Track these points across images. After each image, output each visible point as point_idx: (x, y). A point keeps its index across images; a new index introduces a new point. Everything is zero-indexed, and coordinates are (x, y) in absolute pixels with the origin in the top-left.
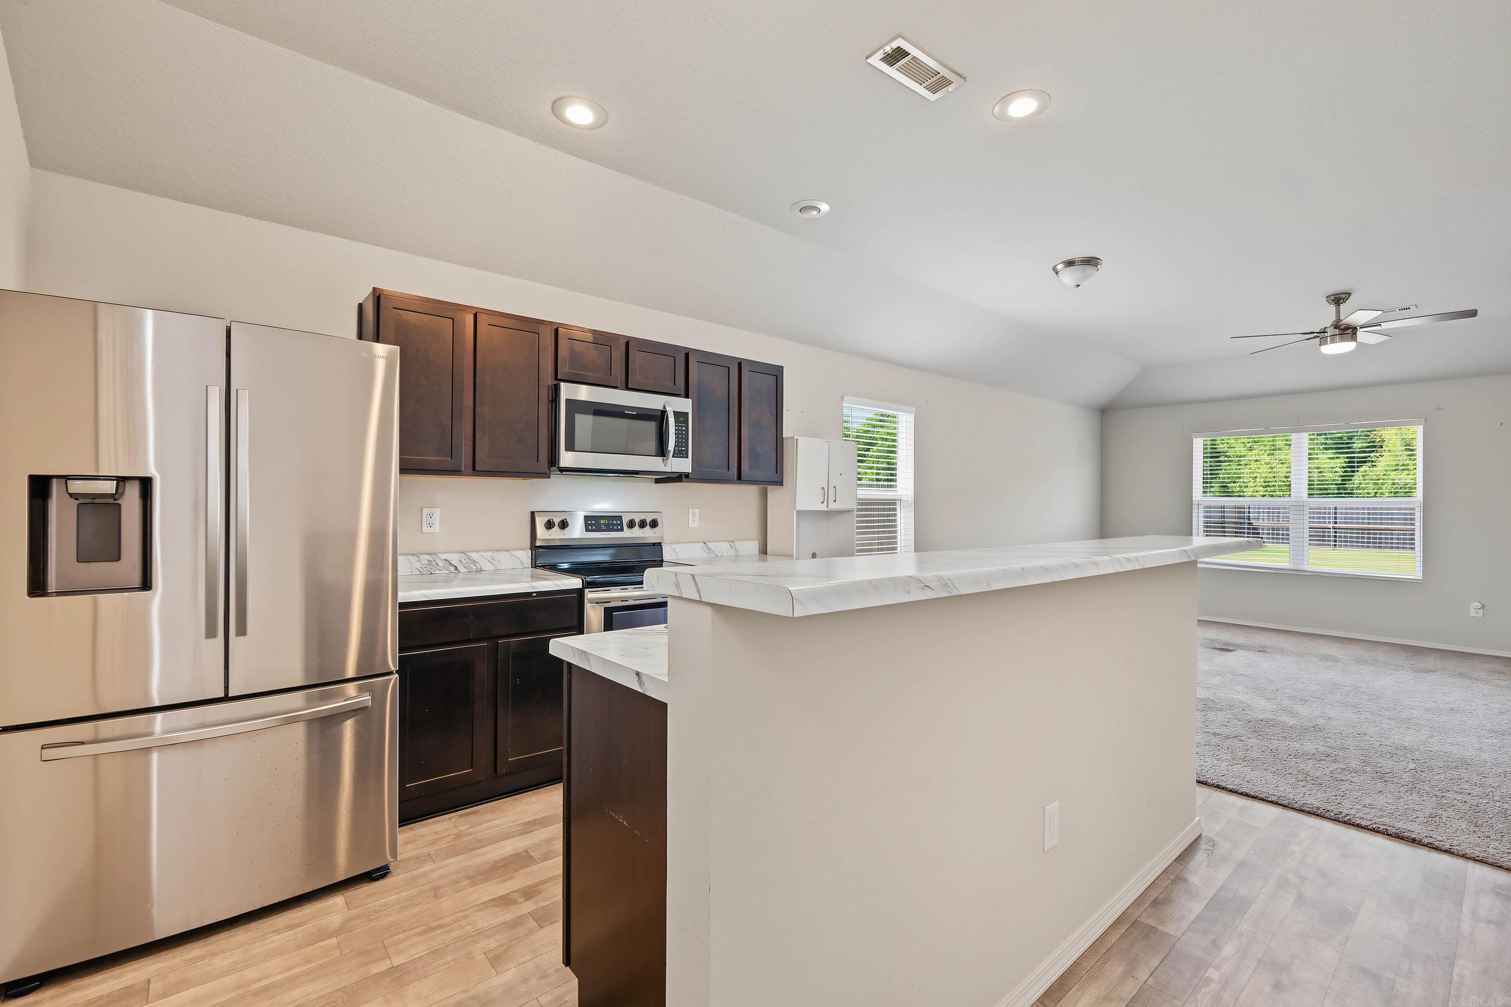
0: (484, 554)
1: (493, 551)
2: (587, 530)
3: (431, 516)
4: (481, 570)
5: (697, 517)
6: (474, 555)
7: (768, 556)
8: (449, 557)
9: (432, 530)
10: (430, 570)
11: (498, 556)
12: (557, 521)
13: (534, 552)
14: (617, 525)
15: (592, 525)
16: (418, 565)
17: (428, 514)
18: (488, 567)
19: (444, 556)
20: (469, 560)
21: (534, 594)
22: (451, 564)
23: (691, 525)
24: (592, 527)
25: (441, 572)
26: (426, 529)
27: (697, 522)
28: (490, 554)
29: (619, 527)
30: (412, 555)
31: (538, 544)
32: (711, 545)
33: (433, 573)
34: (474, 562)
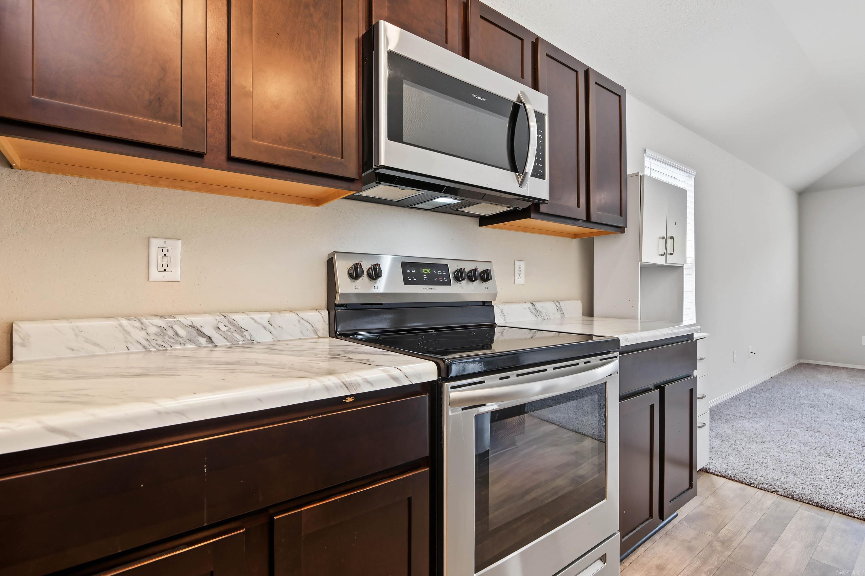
0: (256, 316)
1: (270, 311)
2: (406, 282)
3: (165, 252)
4: (253, 342)
5: (523, 270)
6: (241, 319)
7: (595, 319)
8: (198, 320)
9: (168, 276)
10: (163, 344)
11: (279, 319)
12: (366, 266)
13: (332, 313)
14: (442, 276)
15: (412, 275)
16: (140, 336)
17: (160, 250)
18: (264, 337)
19: (188, 320)
20: (231, 327)
21: (349, 400)
22: (201, 334)
23: (517, 281)
24: (412, 278)
25: (183, 347)
26: (155, 274)
27: (523, 277)
28: (267, 316)
29: (445, 279)
30: (129, 318)
31: (337, 302)
32: (538, 305)
33: (169, 348)
34: (241, 330)
